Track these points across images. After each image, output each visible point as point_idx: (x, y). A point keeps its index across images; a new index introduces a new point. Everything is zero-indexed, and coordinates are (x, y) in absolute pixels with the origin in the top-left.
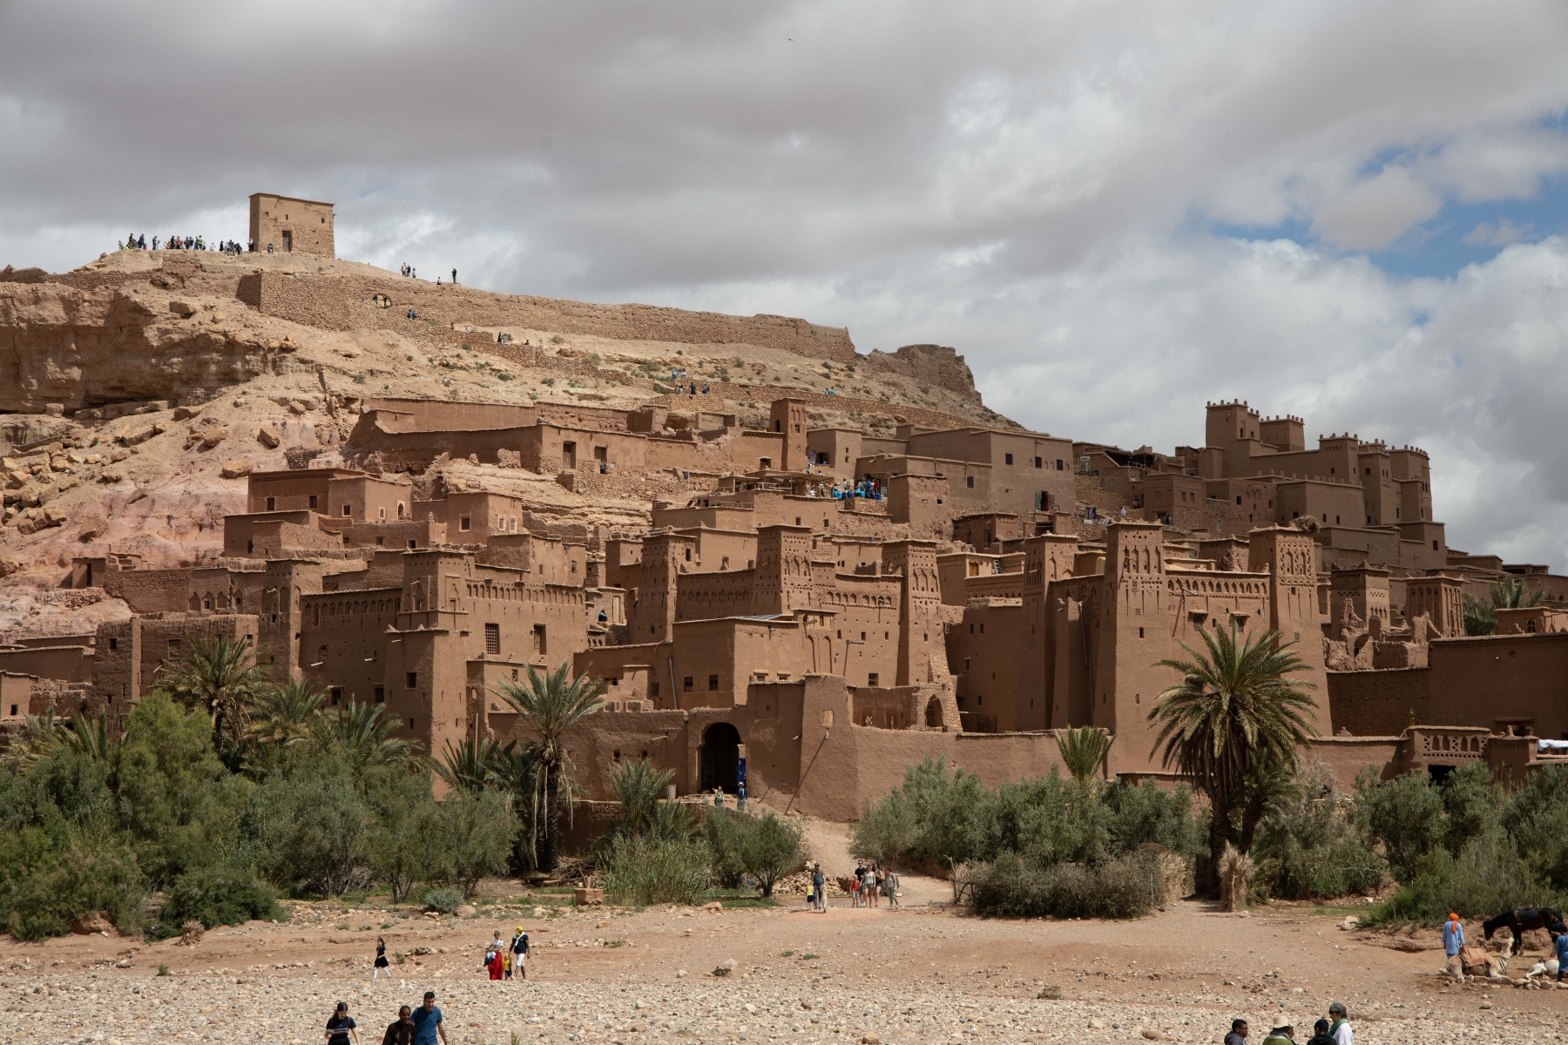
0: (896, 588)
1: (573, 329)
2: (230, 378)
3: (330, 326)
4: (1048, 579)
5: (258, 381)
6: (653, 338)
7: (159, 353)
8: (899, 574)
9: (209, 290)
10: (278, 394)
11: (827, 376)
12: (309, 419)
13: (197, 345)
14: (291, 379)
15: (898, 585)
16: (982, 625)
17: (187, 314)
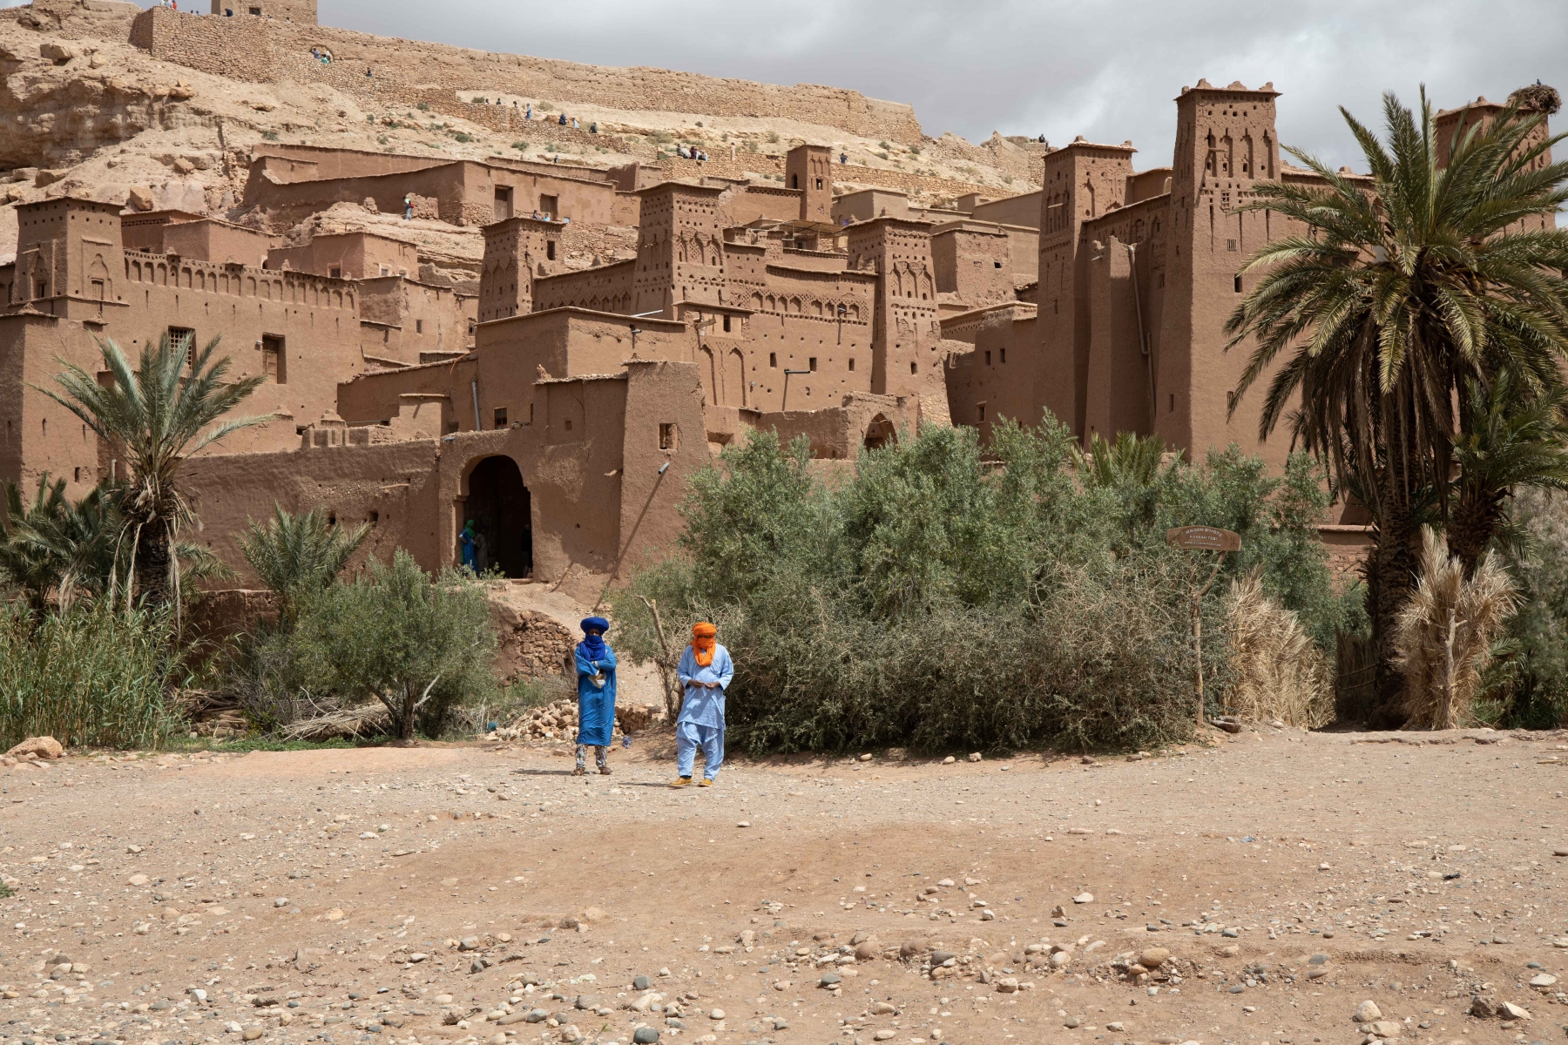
0: (866, 292)
1: (568, 96)
2: (109, 136)
3: (245, 76)
4: (1079, 217)
5: (140, 138)
6: (668, 109)
7: (27, 108)
8: (871, 270)
9: (92, 32)
10: (161, 151)
11: (884, 157)
12: (198, 181)
13: (72, 94)
14: (181, 134)
15: (870, 288)
16: (1003, 351)
17: (62, 60)
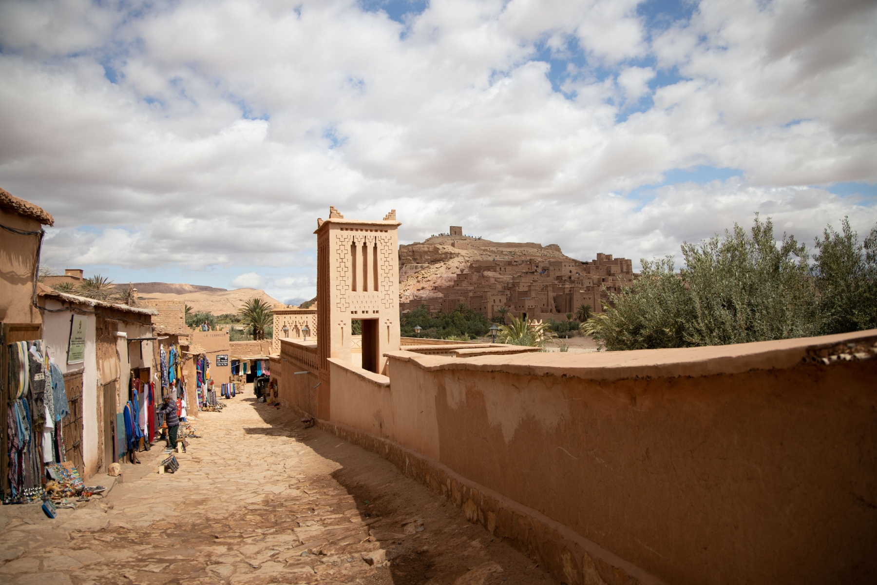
1: (499, 247)
2: (451, 258)
3: (464, 249)
5: (455, 258)
7: (441, 254)
10: (458, 260)
11: (538, 253)
12: (463, 264)
14: (460, 258)
16: (558, 297)
17: (445, 249)
